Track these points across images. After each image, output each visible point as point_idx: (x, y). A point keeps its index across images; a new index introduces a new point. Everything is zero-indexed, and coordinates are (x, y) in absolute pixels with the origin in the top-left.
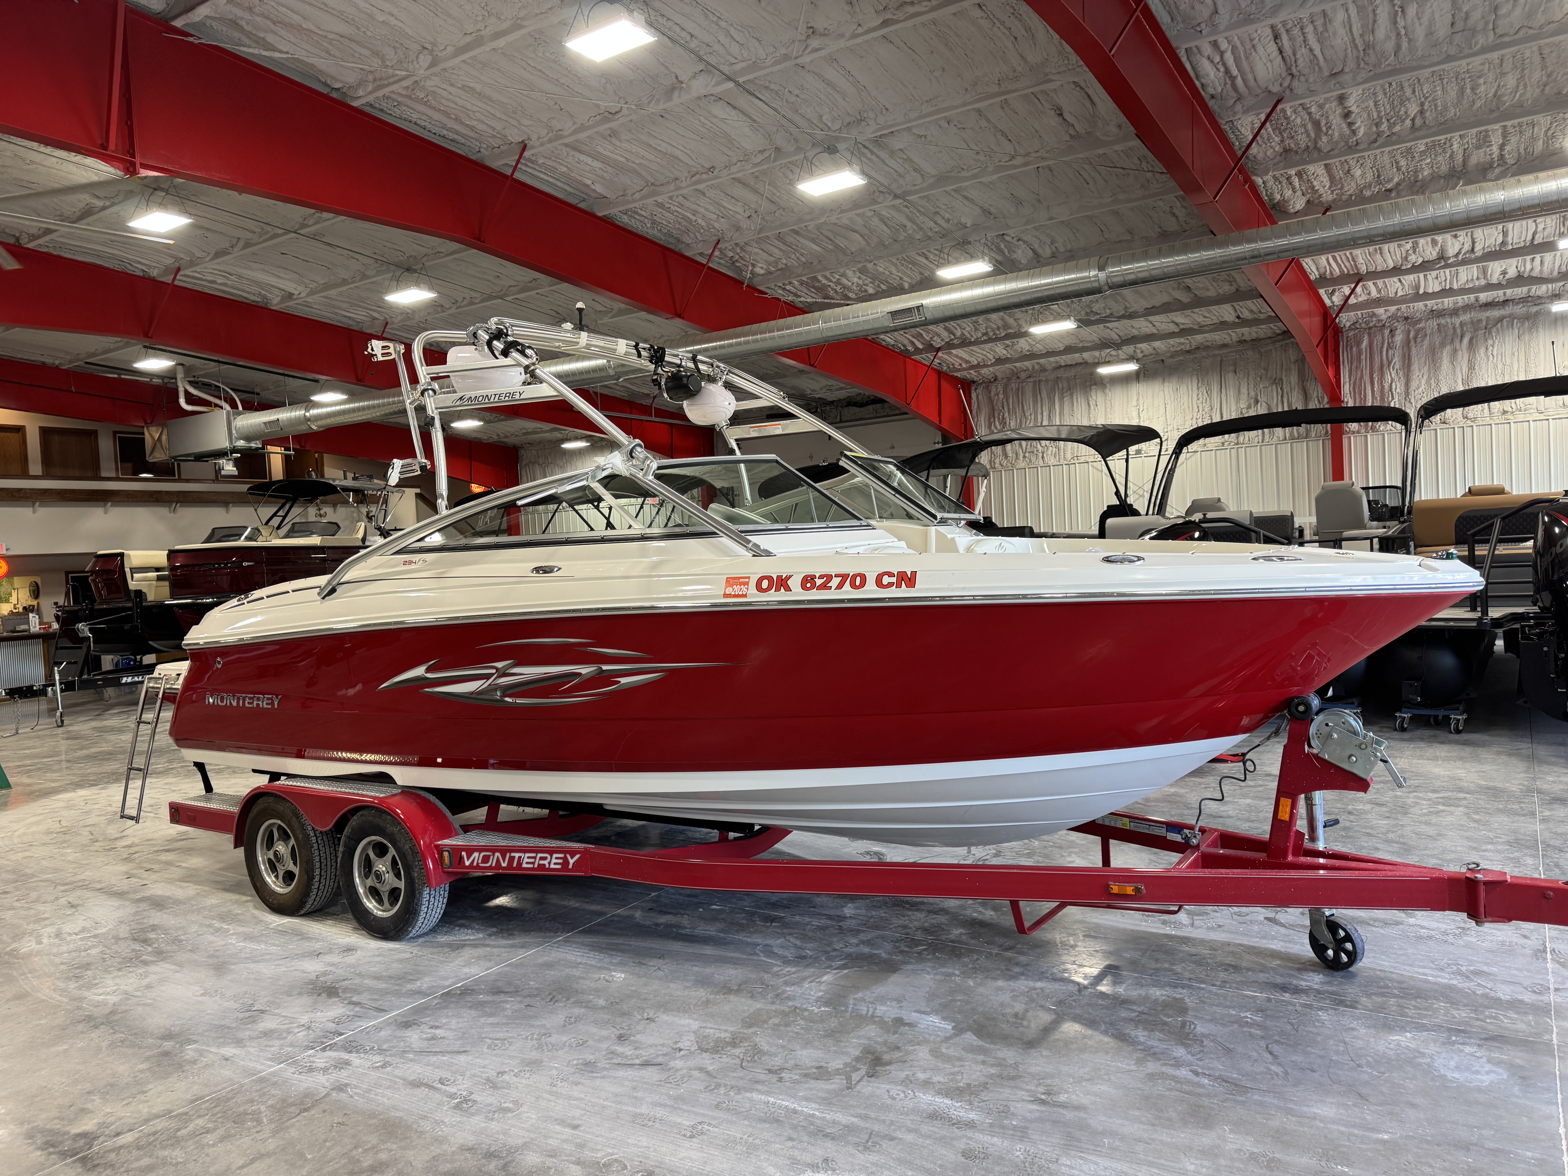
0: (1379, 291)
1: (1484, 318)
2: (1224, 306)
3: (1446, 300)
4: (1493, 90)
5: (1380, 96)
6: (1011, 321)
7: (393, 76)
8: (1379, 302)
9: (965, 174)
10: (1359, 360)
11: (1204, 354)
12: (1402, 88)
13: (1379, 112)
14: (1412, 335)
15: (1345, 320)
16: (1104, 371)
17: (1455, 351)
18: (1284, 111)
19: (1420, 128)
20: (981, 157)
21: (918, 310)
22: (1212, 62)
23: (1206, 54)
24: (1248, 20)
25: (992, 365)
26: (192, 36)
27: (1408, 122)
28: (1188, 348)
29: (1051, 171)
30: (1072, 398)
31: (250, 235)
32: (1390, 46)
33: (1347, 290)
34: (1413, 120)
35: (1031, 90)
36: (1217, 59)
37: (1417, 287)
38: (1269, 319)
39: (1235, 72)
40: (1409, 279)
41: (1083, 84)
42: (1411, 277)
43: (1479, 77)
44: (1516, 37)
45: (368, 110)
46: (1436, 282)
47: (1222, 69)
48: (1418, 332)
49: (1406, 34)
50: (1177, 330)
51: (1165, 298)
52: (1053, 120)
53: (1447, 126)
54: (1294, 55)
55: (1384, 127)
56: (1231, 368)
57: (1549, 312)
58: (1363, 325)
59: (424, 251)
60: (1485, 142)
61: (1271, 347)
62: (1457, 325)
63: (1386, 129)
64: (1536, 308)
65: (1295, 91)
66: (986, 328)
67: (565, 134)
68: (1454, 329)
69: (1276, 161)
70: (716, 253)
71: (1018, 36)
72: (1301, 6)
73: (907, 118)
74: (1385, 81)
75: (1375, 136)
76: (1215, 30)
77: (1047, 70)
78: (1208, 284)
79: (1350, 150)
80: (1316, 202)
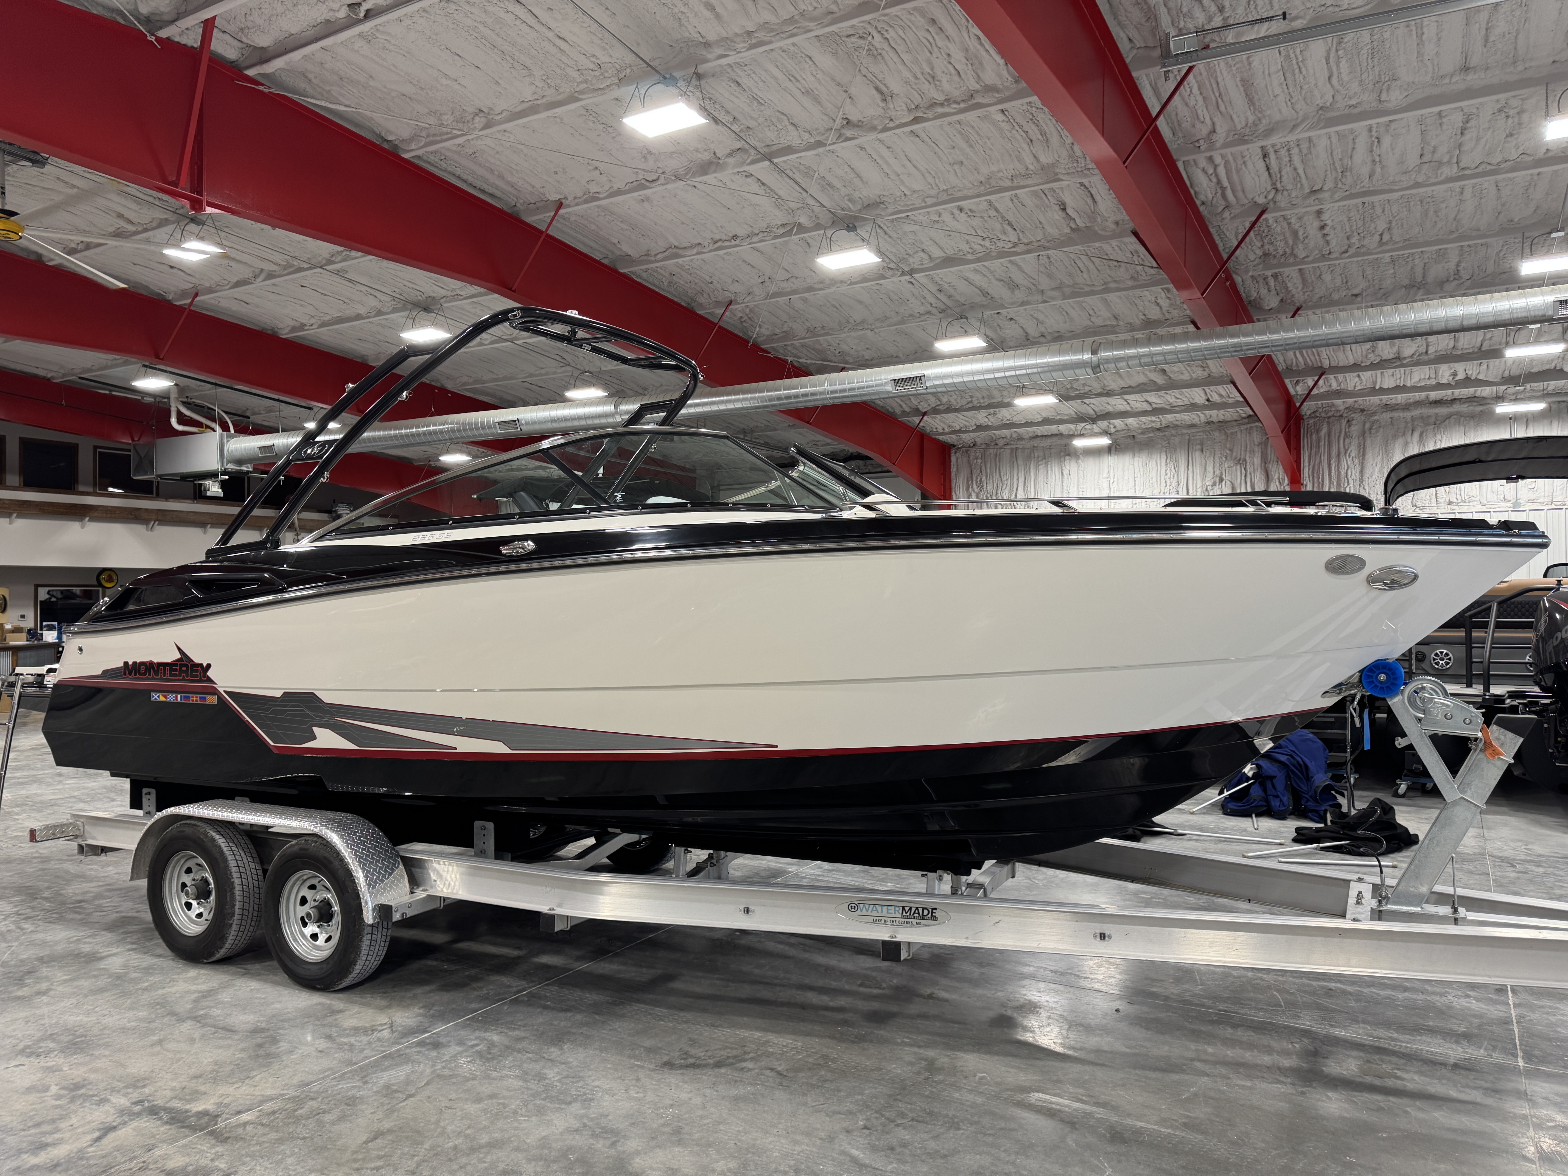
0: (1339, 384)
1: (1433, 413)
2: (1196, 389)
3: (1399, 396)
4: (1454, 215)
5: (1353, 213)
6: (995, 392)
7: (448, 133)
8: (1339, 394)
9: (970, 257)
10: (1318, 447)
11: (1173, 432)
12: (1373, 207)
13: (1351, 227)
14: (1367, 426)
15: (1307, 409)
16: (1079, 443)
17: (1406, 443)
18: (1266, 220)
19: (1386, 243)
20: (987, 243)
21: (920, 379)
22: (1206, 173)
23: (1202, 166)
24: (1242, 140)
25: (973, 431)
26: (262, 84)
27: (1377, 237)
28: (1158, 426)
29: (1049, 258)
30: (1047, 466)
31: (275, 268)
32: (1365, 171)
33: (1310, 382)
34: (1381, 235)
35: (1041, 187)
36: (1211, 171)
37: (1375, 383)
38: (1236, 404)
39: (1226, 183)
40: (1366, 375)
41: (1087, 184)
42: (1370, 373)
43: (1442, 202)
44: (1476, 171)
45: (417, 162)
46: (1392, 380)
47: (1214, 180)
48: (1372, 423)
49: (1380, 161)
50: (1150, 409)
51: (1142, 379)
52: (1056, 214)
53: (1411, 243)
54: (1280, 172)
55: (1355, 240)
56: (1199, 447)
58: (1323, 415)
59: (443, 292)
60: (1443, 258)
61: (1236, 429)
62: (1409, 420)
63: (1356, 242)
64: (1481, 408)
65: (1278, 204)
66: (971, 397)
67: (601, 196)
68: (1406, 423)
69: (1255, 263)
70: (727, 314)
71: (1034, 139)
72: (1290, 132)
73: (923, 204)
74: (1359, 201)
75: (1346, 247)
76: (1211, 146)
77: (1057, 170)
78: (1183, 368)
79: (1324, 257)
80: (1289, 301)
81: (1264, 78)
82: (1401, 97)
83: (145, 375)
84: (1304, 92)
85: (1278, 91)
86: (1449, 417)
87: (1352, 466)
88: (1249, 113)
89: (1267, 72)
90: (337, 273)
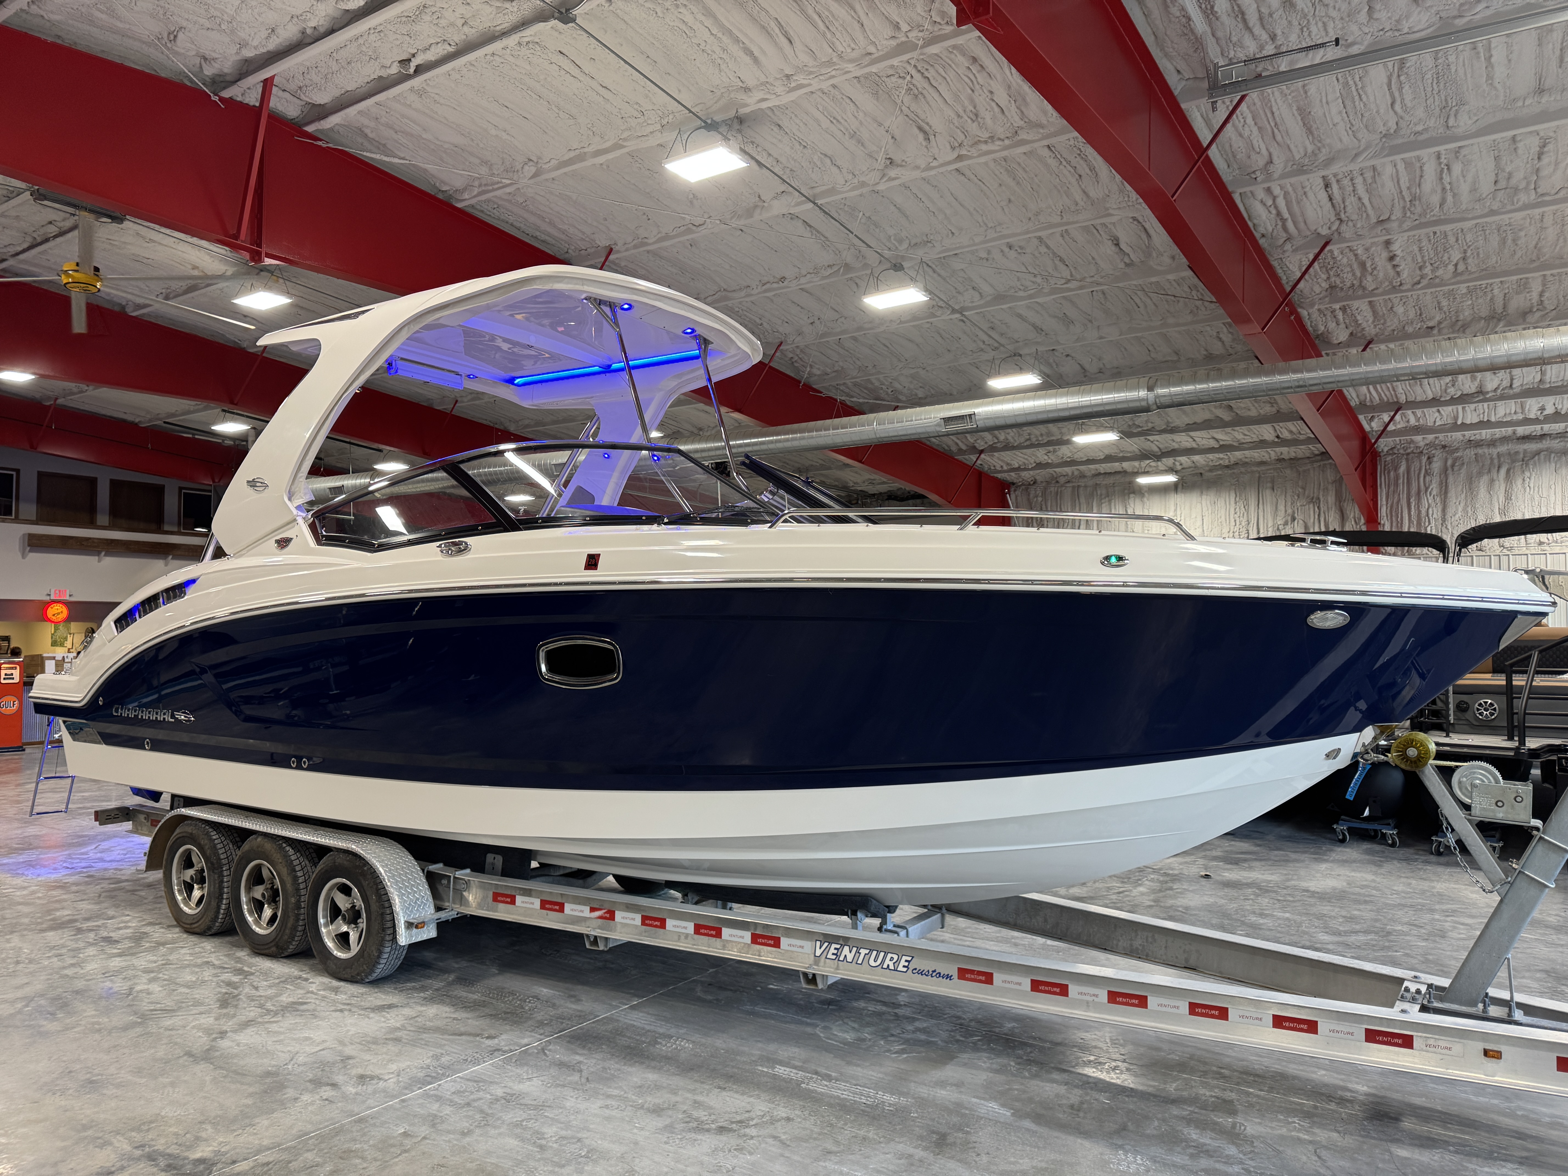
0: (1418, 420)
1: (1521, 450)
2: (1265, 426)
3: (1484, 432)
4: (1534, 243)
5: (1424, 243)
6: (1056, 430)
7: (498, 183)
8: (1418, 430)
9: (1021, 294)
10: (1396, 485)
11: (1243, 470)
12: (1446, 236)
13: (1423, 257)
14: (1449, 463)
15: (1383, 445)
16: (1143, 480)
17: (1492, 481)
18: (1331, 251)
19: (1461, 274)
20: (1039, 280)
21: (971, 418)
22: (1265, 205)
23: (1260, 198)
24: (1301, 170)
25: (1033, 469)
26: (321, 140)
27: (1451, 268)
28: (1227, 463)
29: (1104, 295)
30: (1110, 504)
32: (1436, 199)
33: (1386, 417)
34: (1456, 265)
35: (1092, 222)
36: (1270, 202)
37: (1456, 418)
38: (1308, 441)
39: (1286, 215)
40: (1447, 410)
41: (1141, 220)
42: (1450, 408)
43: (1520, 230)
44: (1556, 197)
45: (470, 210)
46: (1475, 414)
47: (1274, 212)
48: (1455, 460)
49: (1451, 189)
50: (1217, 446)
51: (1207, 416)
52: (1109, 249)
53: (1489, 273)
54: (1344, 202)
55: (1428, 270)
56: (1269, 485)
58: (1402, 451)
60: (1525, 288)
61: (1309, 466)
62: (1495, 456)
63: (1429, 273)
65: (1343, 235)
66: (1032, 435)
67: (652, 239)
68: (1492, 459)
69: (1321, 296)
70: (779, 353)
71: (1082, 173)
72: (1352, 160)
73: (973, 241)
74: (1430, 230)
75: (1418, 278)
76: (1269, 177)
77: (1109, 205)
78: (1250, 405)
79: (1394, 289)
80: (1359, 335)
81: (1322, 106)
82: (1470, 122)
83: (223, 420)
84: (1365, 120)
85: (1337, 119)
87: (1433, 504)
88: (1307, 142)
89: (1324, 101)
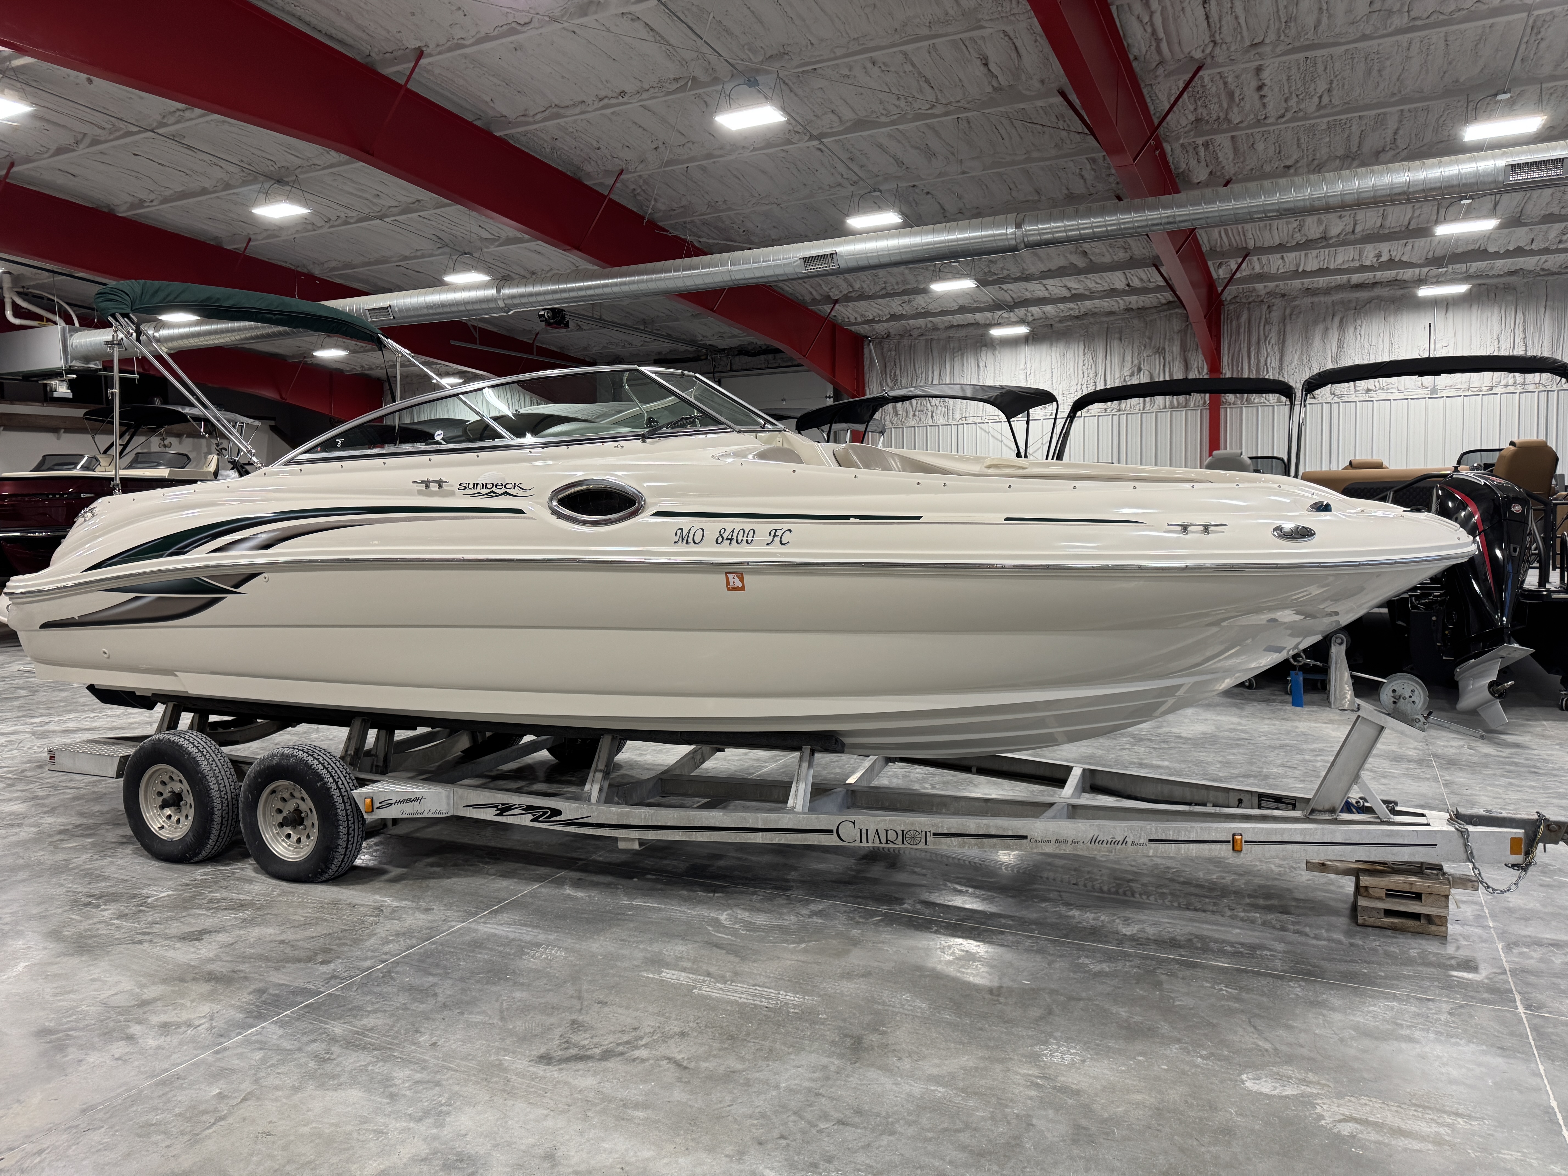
0: (1262, 267)
1: (1354, 299)
2: (1116, 273)
3: (1321, 279)
4: (1398, 74)
5: (1294, 71)
6: (910, 277)
8: (1261, 277)
9: (883, 119)
10: (1238, 334)
11: (1092, 320)
12: (1315, 64)
13: (1290, 87)
14: (1288, 311)
15: (1229, 294)
16: (996, 332)
17: (1326, 329)
18: (1202, 78)
19: (1325, 107)
20: (902, 104)
21: (832, 258)
22: (1141, 21)
23: (1136, 13)
25: (887, 321)
27: (1316, 100)
28: (1077, 313)
29: (969, 122)
30: (963, 358)
31: (99, 132)
32: (1310, 21)
33: (1233, 265)
34: (1320, 97)
35: (962, 36)
36: (1146, 19)
37: (1298, 266)
38: (1158, 289)
39: (1161, 35)
40: (1290, 256)
41: (1012, 35)
42: (1294, 255)
43: (1387, 59)
44: (1427, 21)
46: (1316, 261)
47: (1149, 30)
48: (1293, 309)
49: (1327, 9)
50: (1069, 295)
51: (1062, 262)
52: (978, 70)
53: (1350, 107)
54: (1220, 21)
55: (1293, 102)
56: (1117, 335)
57: (1415, 297)
58: (1244, 300)
59: (298, 161)
60: (1381, 125)
61: (1155, 316)
62: (1330, 304)
63: (1294, 105)
64: (1402, 292)
65: (1216, 59)
66: (885, 283)
67: (467, 42)
68: (1327, 308)
69: (1186, 129)
70: (618, 185)
73: (832, 55)
74: (1301, 56)
75: (1283, 111)
77: (980, 16)
78: (1103, 249)
79: (1259, 123)
80: (1218, 174)
86: (1370, 301)
87: (1271, 353)
90: (172, 138)
